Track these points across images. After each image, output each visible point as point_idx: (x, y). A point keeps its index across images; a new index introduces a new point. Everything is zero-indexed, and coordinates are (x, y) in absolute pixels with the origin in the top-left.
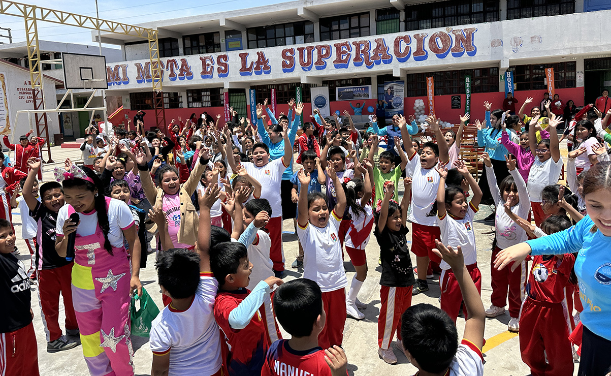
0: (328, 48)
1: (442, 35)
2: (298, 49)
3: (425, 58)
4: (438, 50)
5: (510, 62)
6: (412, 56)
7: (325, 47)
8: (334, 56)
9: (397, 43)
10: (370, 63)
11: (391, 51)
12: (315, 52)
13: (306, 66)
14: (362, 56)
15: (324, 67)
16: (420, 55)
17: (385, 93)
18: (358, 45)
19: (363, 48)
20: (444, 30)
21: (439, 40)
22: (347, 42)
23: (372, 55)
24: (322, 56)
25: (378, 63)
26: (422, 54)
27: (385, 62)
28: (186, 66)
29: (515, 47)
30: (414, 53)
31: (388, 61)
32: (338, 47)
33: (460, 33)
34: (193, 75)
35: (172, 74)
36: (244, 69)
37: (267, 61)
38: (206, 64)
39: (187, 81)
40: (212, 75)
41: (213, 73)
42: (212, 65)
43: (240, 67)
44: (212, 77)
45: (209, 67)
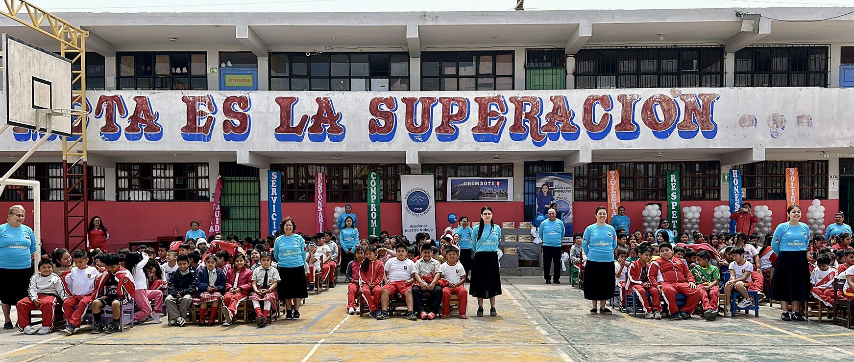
0: (464, 104)
1: (663, 100)
2: (404, 100)
3: (635, 135)
4: (657, 124)
5: (768, 151)
6: (613, 131)
7: (458, 101)
8: (474, 118)
9: (589, 109)
10: (541, 137)
11: (578, 120)
12: (438, 110)
13: (419, 132)
14: (526, 123)
15: (454, 137)
16: (627, 130)
17: (538, 193)
18: (520, 105)
19: (528, 109)
20: (666, 92)
21: (658, 108)
22: (499, 96)
23: (544, 123)
24: (450, 117)
25: (555, 138)
26: (630, 129)
27: (567, 138)
28: (148, 112)
29: (775, 130)
30: (616, 127)
31: (572, 134)
32: (483, 105)
33: (693, 100)
34: (162, 132)
35: (109, 126)
36: (285, 127)
37: (339, 116)
38: (198, 111)
39: (147, 143)
40: (211, 134)
41: (211, 131)
42: (210, 115)
43: (277, 124)
44: (208, 139)
45: (202, 119)
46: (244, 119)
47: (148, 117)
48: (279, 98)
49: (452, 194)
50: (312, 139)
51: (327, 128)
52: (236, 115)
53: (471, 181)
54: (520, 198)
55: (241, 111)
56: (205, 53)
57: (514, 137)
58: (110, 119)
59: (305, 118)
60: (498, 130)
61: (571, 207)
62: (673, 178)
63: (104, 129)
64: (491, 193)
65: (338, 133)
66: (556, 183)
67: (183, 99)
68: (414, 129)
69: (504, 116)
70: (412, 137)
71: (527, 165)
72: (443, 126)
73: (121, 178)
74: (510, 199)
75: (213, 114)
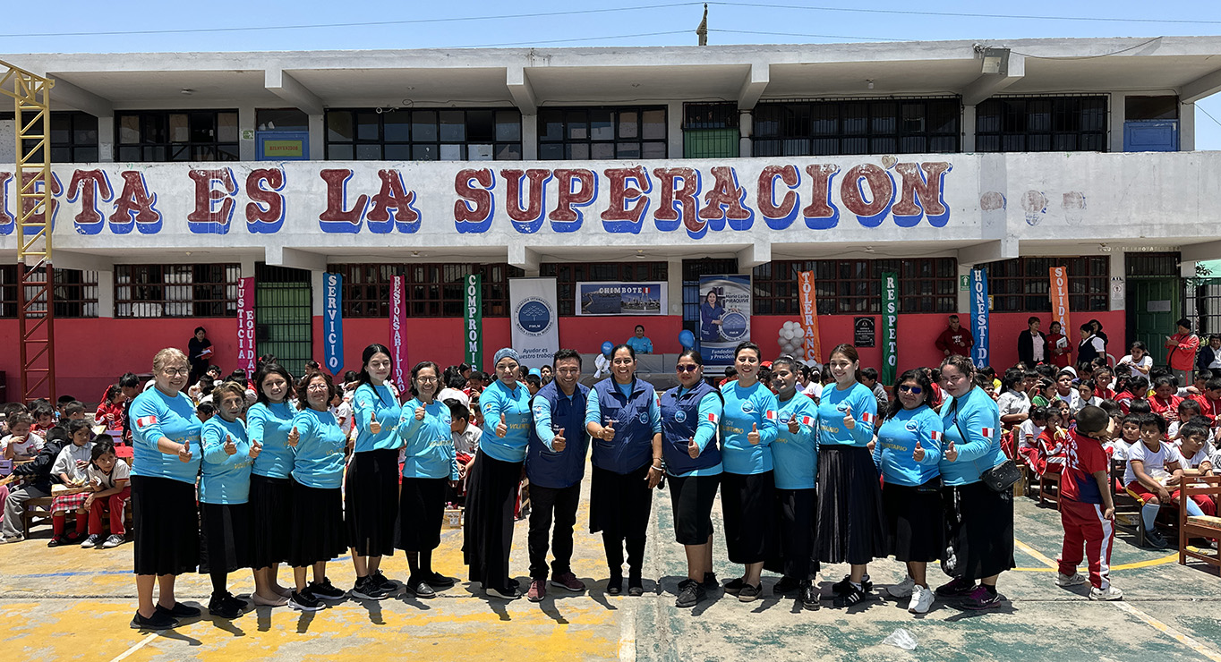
0: (590, 179)
1: (872, 172)
2: (505, 173)
3: (832, 223)
4: (862, 205)
5: (1022, 245)
6: (801, 217)
7: (581, 175)
8: (604, 199)
9: (766, 183)
10: (698, 226)
11: (752, 200)
12: (553, 187)
13: (525, 220)
14: (678, 206)
15: (576, 226)
16: (821, 216)
17: (702, 303)
18: (668, 179)
19: (681, 186)
20: (876, 160)
21: (865, 184)
22: (639, 168)
23: (703, 205)
24: (571, 198)
25: (718, 227)
26: (826, 214)
27: (736, 226)
28: (141, 192)
29: (1032, 214)
30: (805, 210)
31: (743, 223)
32: (616, 179)
33: (914, 171)
34: (161, 221)
35: (88, 213)
36: (335, 212)
37: (411, 197)
38: (211, 191)
39: (140, 237)
40: (229, 224)
41: (230, 218)
42: (229, 196)
43: (323, 205)
44: (225, 230)
45: (217, 202)
46: (276, 201)
47: (141, 200)
48: (326, 171)
49: (583, 305)
50: (373, 228)
51: (394, 213)
52: (265, 196)
53: (607, 288)
54: (677, 310)
55: (272, 190)
56: (236, 111)
57: (662, 227)
58: (89, 203)
59: (363, 199)
60: (638, 215)
61: (748, 323)
62: (890, 282)
63: (80, 218)
64: (637, 304)
65: (410, 221)
66: (727, 289)
67: (190, 175)
68: (519, 215)
69: (647, 195)
70: (516, 226)
71: (687, 264)
72: (560, 211)
73: (122, 285)
74: (663, 312)
75: (232, 195)
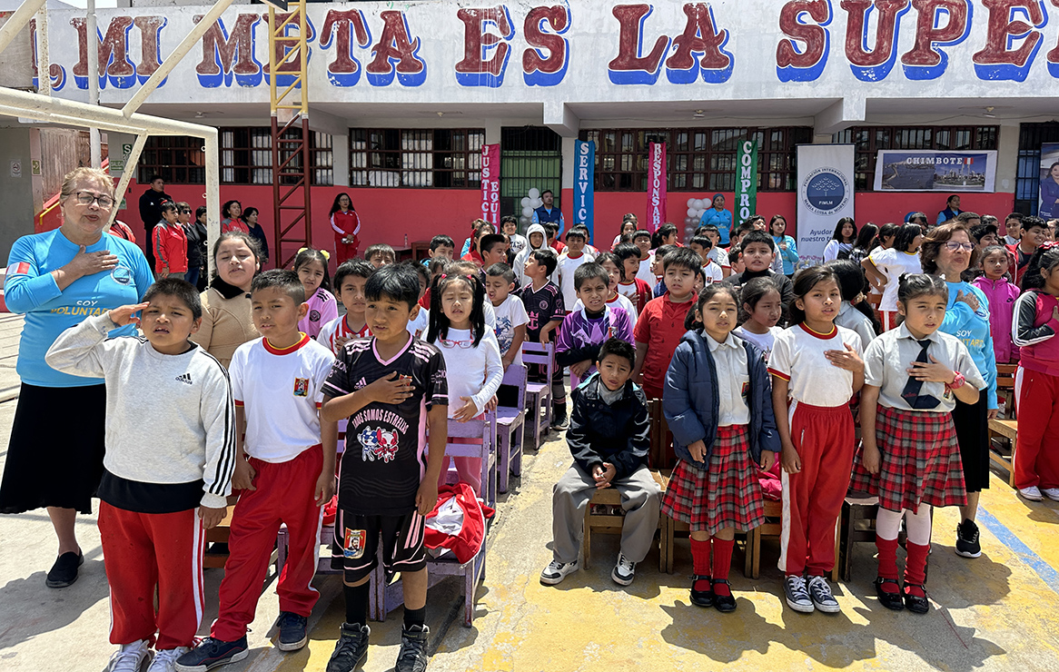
0: (962, 9)
2: (846, 5)
7: (951, 5)
8: (979, 34)
12: (909, 21)
13: (868, 64)
15: (938, 72)
17: (1043, 178)
24: (933, 35)
28: (402, 36)
32: (998, 10)
34: (425, 72)
35: (343, 61)
36: (628, 59)
38: (482, 34)
39: (402, 90)
42: (503, 41)
43: (614, 52)
44: (498, 82)
45: (490, 48)
46: (558, 46)
47: (403, 45)
48: (619, 7)
49: (884, 178)
50: (673, 78)
51: (700, 58)
52: (545, 40)
53: (917, 158)
54: (1008, 186)
55: (554, 32)
58: (344, 50)
59: (662, 43)
60: (1025, 57)
63: (334, 67)
64: (955, 178)
65: (720, 67)
67: (459, 15)
68: (862, 58)
69: (1039, 31)
70: (857, 73)
71: (1025, 128)
72: (918, 52)
73: (357, 151)
74: (989, 188)
75: (507, 39)
